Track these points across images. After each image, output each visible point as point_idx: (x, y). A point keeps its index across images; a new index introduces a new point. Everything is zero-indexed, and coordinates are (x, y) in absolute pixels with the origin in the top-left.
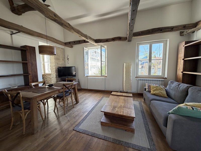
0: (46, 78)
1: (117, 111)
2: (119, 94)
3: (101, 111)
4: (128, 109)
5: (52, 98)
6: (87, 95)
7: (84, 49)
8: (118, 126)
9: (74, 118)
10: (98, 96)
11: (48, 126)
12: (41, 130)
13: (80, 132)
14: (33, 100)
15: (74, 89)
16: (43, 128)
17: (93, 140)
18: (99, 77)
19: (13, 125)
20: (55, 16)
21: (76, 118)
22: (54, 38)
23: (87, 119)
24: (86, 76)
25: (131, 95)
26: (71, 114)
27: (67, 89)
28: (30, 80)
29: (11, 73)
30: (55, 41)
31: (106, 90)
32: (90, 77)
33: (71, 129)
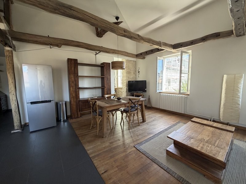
0: (118, 92)
1: (192, 144)
2: (205, 122)
3: (168, 137)
4: (213, 147)
5: (119, 110)
6: (158, 115)
7: (158, 59)
8: (190, 164)
9: (137, 136)
10: (172, 119)
11: (113, 135)
12: (108, 137)
13: (140, 151)
14: (105, 109)
15: (141, 105)
16: (110, 135)
17: (152, 165)
18: (177, 95)
19: (92, 127)
20: (124, 31)
21: (139, 136)
22: (126, 52)
23: (151, 141)
24: (158, 91)
25: (233, 129)
26: (135, 131)
27: (133, 104)
28: (105, 93)
29: (94, 86)
30: (127, 55)
31: (186, 113)
32: (163, 94)
33: (132, 145)
